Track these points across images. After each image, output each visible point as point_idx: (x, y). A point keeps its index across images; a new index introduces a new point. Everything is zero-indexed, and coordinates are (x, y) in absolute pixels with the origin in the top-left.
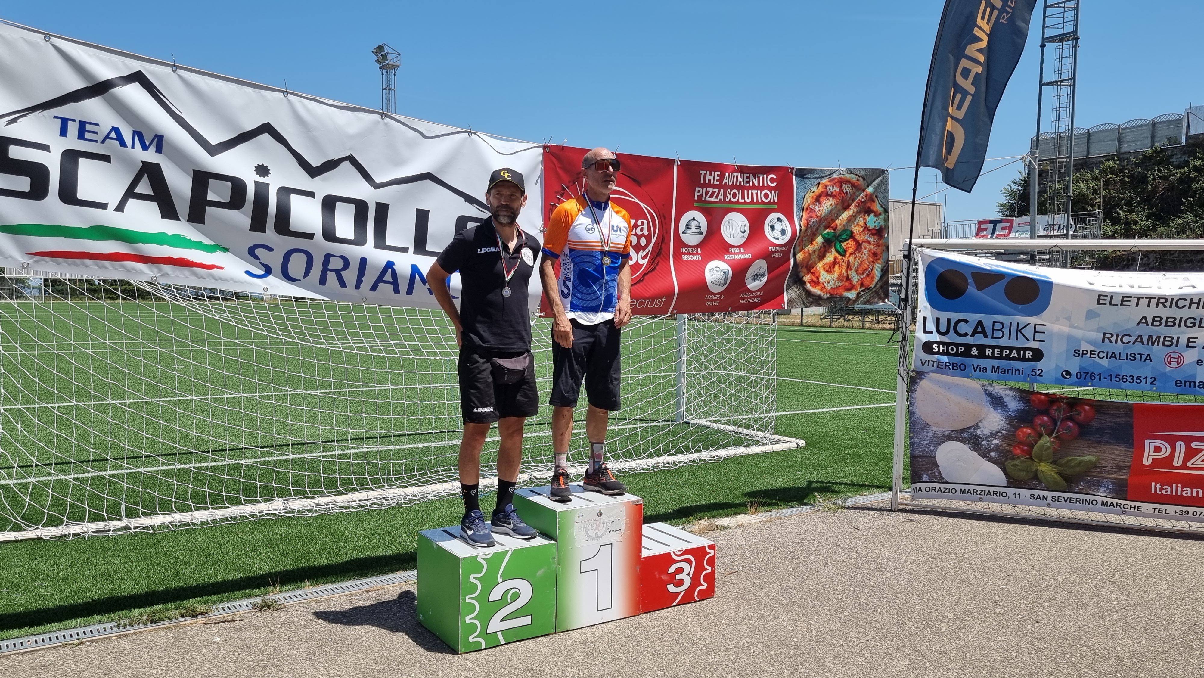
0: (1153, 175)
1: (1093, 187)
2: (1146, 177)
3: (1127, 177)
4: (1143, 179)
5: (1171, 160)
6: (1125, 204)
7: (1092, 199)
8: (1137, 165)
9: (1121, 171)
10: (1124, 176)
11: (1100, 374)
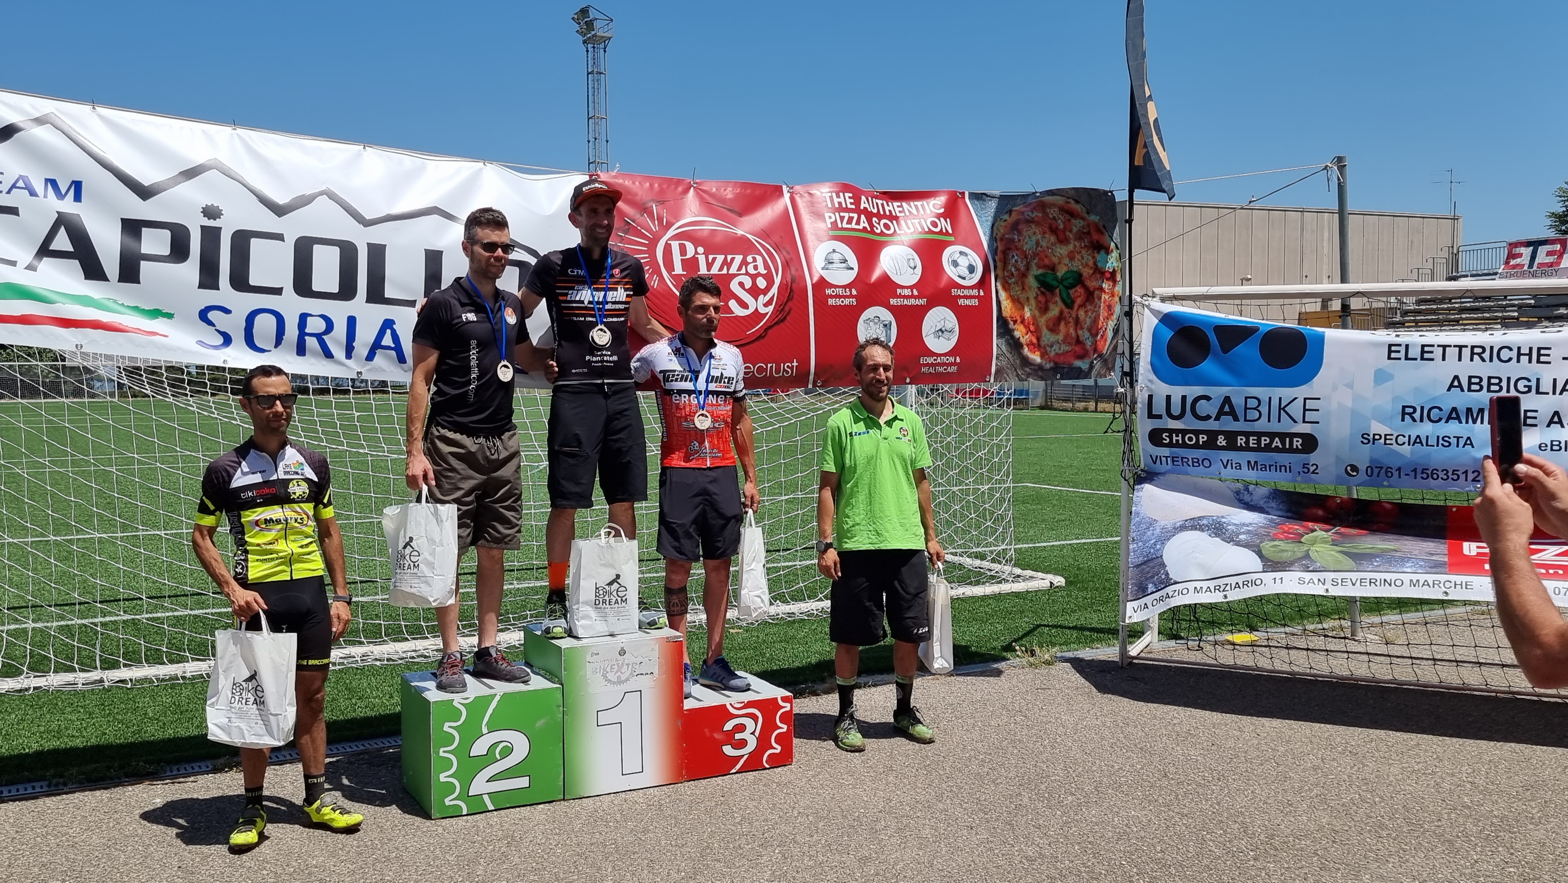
11: (1399, 469)
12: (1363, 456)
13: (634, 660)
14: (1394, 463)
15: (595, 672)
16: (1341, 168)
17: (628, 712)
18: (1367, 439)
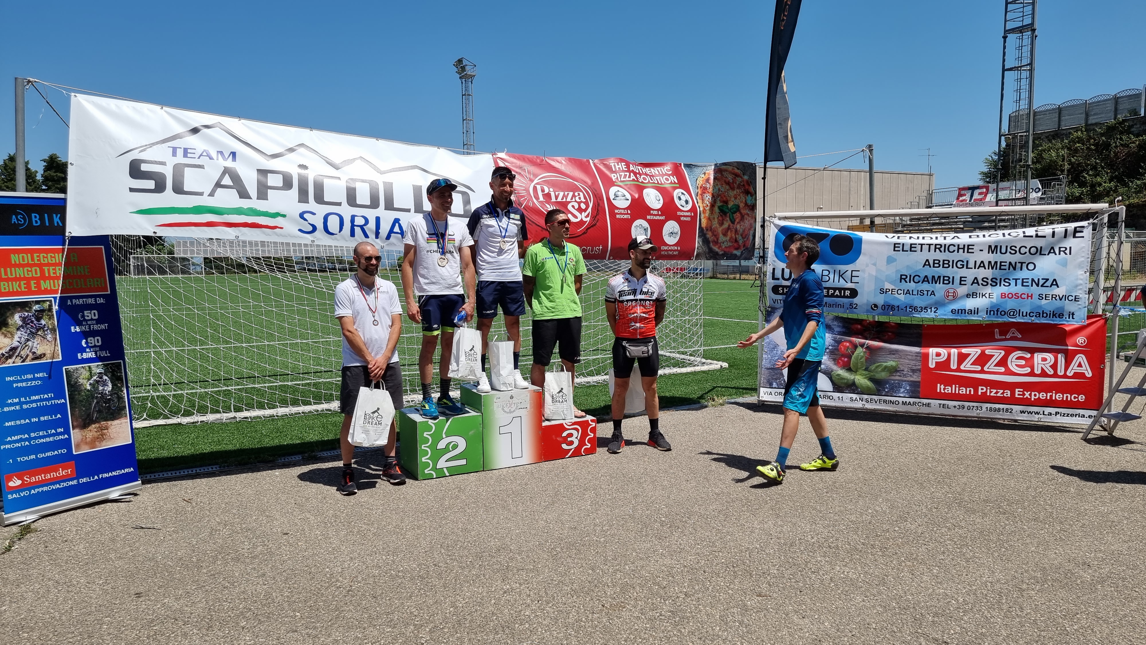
0: (1116, 143)
1: (1063, 155)
2: (1110, 145)
3: (1093, 145)
4: (1107, 146)
5: (1132, 130)
6: (1091, 169)
7: (1061, 165)
8: (1102, 135)
9: (1088, 140)
10: (1090, 145)
11: (898, 306)
12: (880, 300)
13: (518, 401)
14: (896, 304)
15: (498, 407)
16: (871, 151)
17: (515, 428)
18: (882, 291)
